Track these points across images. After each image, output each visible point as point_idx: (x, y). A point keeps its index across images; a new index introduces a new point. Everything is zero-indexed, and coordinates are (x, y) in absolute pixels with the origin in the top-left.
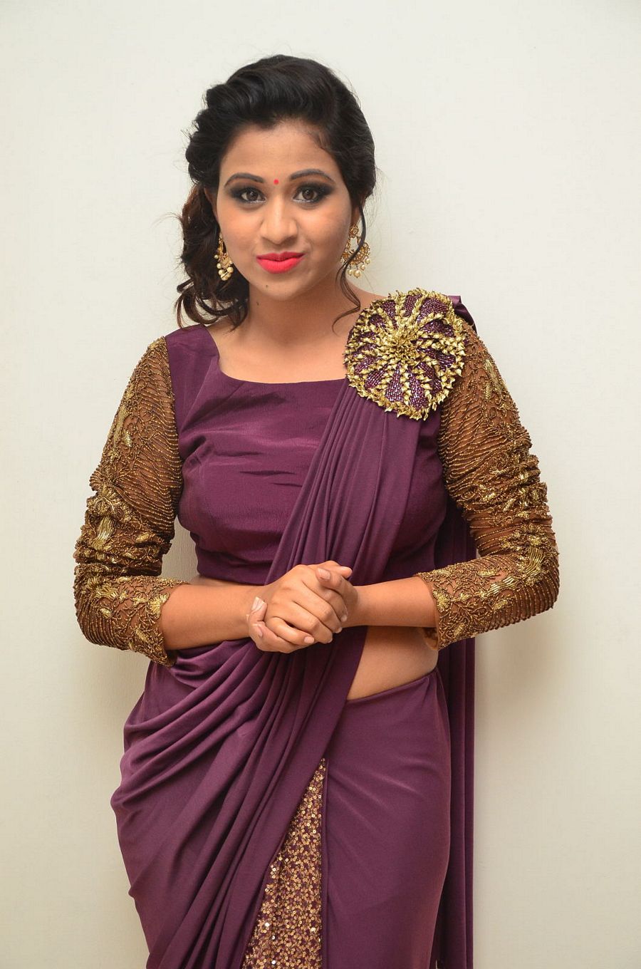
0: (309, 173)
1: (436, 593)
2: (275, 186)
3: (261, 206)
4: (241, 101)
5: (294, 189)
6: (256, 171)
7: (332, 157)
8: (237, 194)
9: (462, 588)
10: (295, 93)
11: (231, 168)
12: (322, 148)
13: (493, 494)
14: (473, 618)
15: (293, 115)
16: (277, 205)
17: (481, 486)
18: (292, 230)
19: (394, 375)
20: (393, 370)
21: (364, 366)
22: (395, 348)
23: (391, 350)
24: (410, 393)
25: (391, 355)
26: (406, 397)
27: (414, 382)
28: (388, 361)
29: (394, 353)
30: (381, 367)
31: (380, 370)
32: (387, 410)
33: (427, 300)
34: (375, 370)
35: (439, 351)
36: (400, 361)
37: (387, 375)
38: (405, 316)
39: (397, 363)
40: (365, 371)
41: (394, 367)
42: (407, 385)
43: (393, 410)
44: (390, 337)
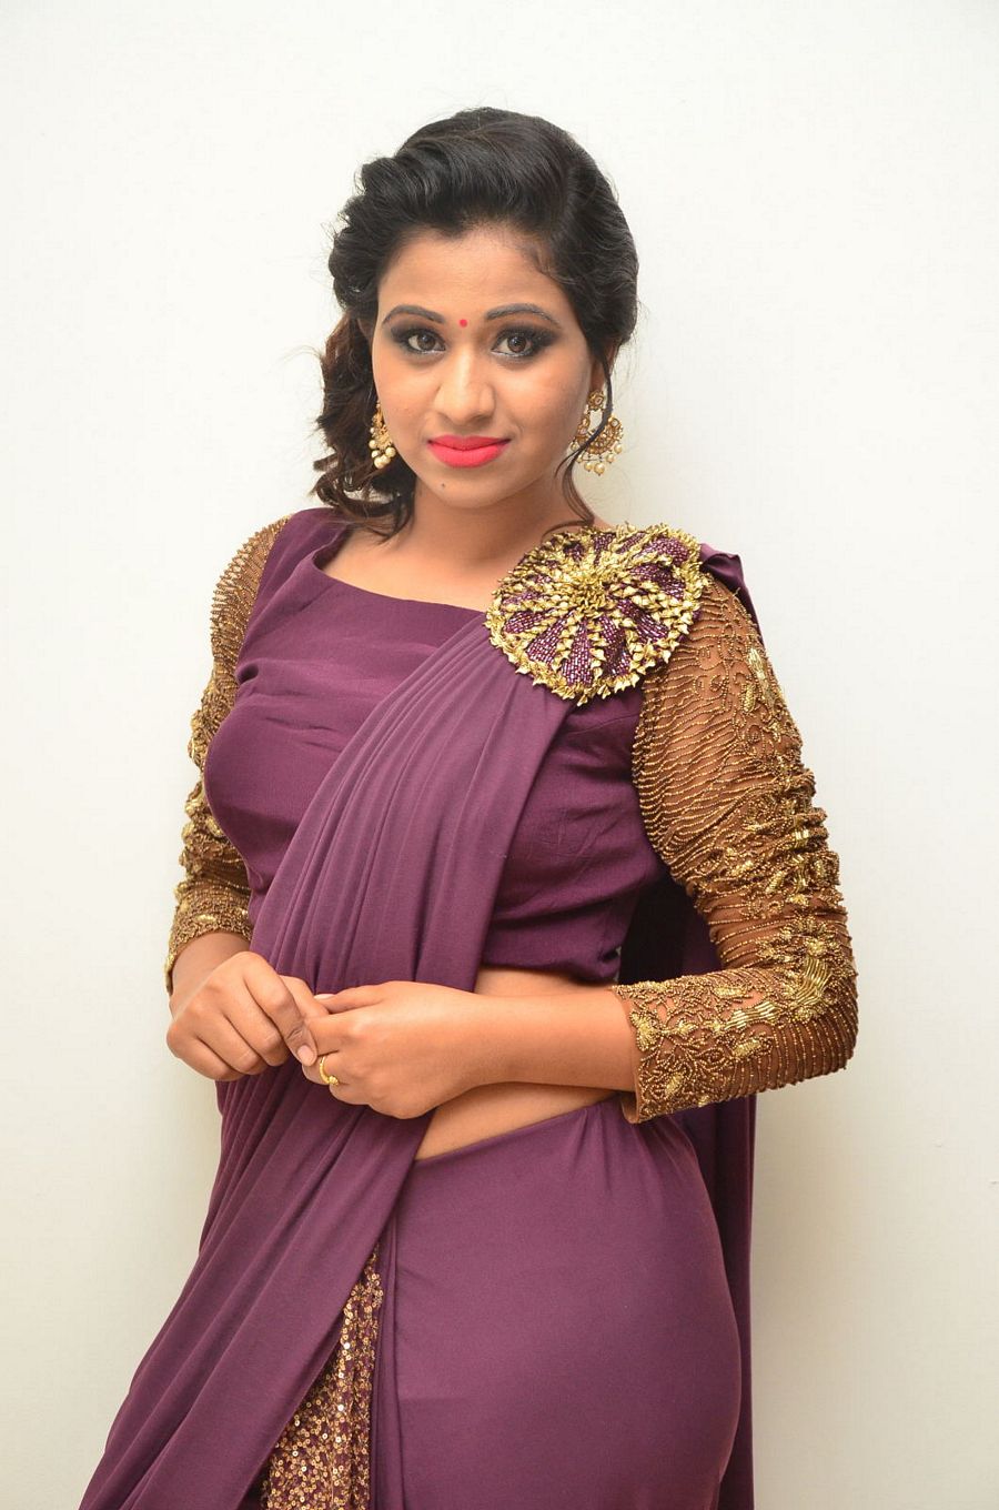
0: (518, 310)
1: (635, 1017)
2: (462, 329)
3: (438, 359)
4: (411, 188)
5: (493, 335)
6: (432, 303)
7: (559, 286)
8: (401, 336)
9: (682, 1013)
10: (501, 182)
11: (393, 295)
12: (541, 272)
13: (749, 863)
14: (699, 1066)
15: (497, 216)
16: (463, 360)
17: (729, 850)
18: (485, 403)
19: (555, 625)
20: (558, 617)
21: (516, 601)
22: (576, 587)
23: (569, 590)
24: (566, 655)
25: (566, 598)
26: (558, 660)
27: (581, 642)
28: (558, 604)
29: (570, 596)
30: (540, 610)
31: (537, 613)
32: (520, 670)
33: (660, 537)
34: (529, 610)
35: (645, 611)
36: (575, 608)
37: (545, 622)
38: (619, 551)
39: (570, 610)
40: (511, 607)
41: (561, 614)
42: (569, 643)
43: (531, 673)
44: (580, 574)
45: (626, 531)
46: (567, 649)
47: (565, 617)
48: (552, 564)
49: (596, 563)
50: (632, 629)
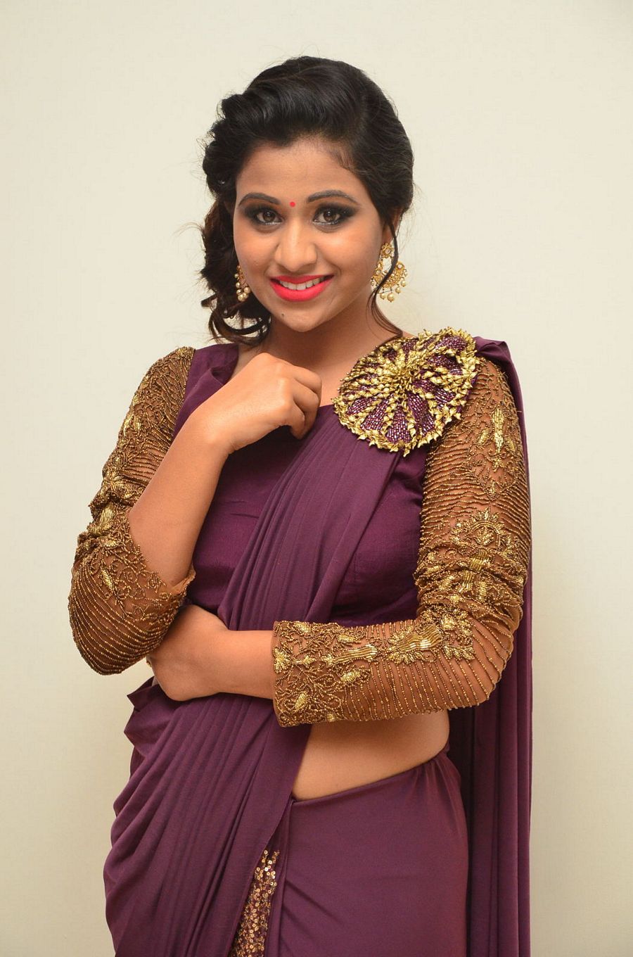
0: (330, 194)
1: (277, 651)
2: (293, 208)
3: (277, 228)
4: (255, 116)
5: (313, 211)
6: (271, 191)
8: (252, 214)
10: (314, 108)
14: (318, 688)
15: (313, 131)
16: (295, 228)
18: (310, 256)
19: (381, 403)
20: (383, 399)
21: (354, 394)
22: (393, 377)
23: (389, 380)
24: (389, 424)
25: (387, 385)
26: (385, 428)
27: (399, 414)
28: (383, 389)
29: (390, 383)
30: (370, 395)
31: (369, 398)
32: (360, 438)
33: (447, 336)
34: (362, 397)
35: (440, 387)
36: (394, 392)
37: (374, 403)
38: (421, 350)
39: (391, 393)
40: (351, 397)
41: (385, 396)
42: (391, 416)
43: (368, 438)
44: (395, 369)
45: (425, 336)
46: (390, 420)
47: (388, 398)
48: (377, 365)
49: (406, 360)
50: (432, 399)
